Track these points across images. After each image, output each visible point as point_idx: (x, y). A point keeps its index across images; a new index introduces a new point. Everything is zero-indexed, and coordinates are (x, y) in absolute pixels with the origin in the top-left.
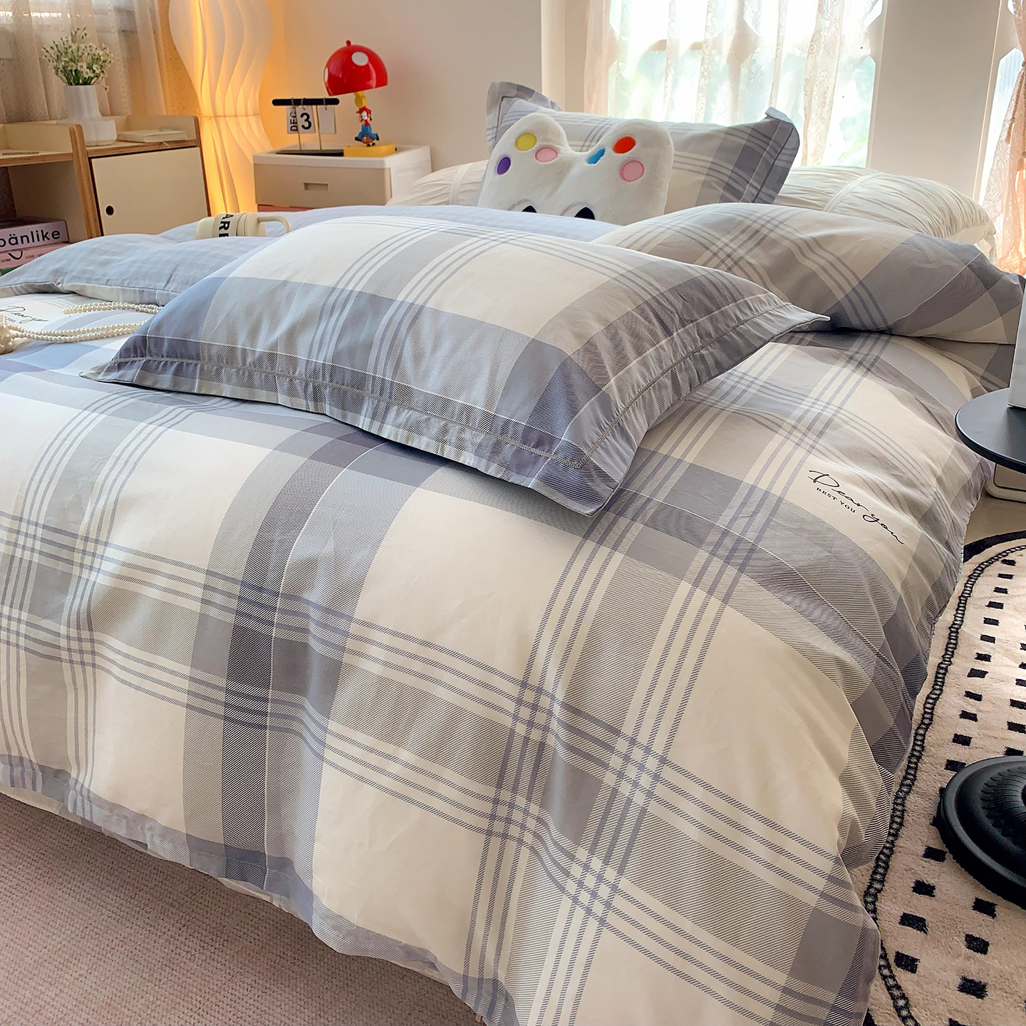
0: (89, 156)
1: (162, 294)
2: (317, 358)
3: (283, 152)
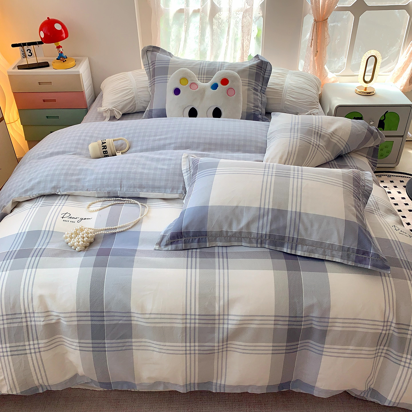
2: (262, 232)
3: (20, 67)
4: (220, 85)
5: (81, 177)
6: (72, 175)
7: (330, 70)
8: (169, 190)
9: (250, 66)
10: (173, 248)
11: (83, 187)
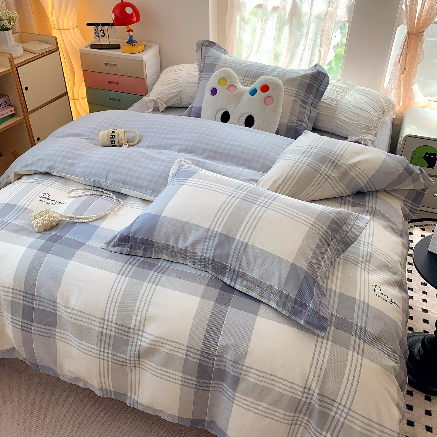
0: (16, 67)
1: (105, 185)
2: (206, 255)
3: (93, 46)
4: (259, 91)
5: (76, 162)
6: (69, 158)
7: (424, 93)
8: (149, 192)
9: (302, 75)
10: (118, 251)
11: (74, 172)
